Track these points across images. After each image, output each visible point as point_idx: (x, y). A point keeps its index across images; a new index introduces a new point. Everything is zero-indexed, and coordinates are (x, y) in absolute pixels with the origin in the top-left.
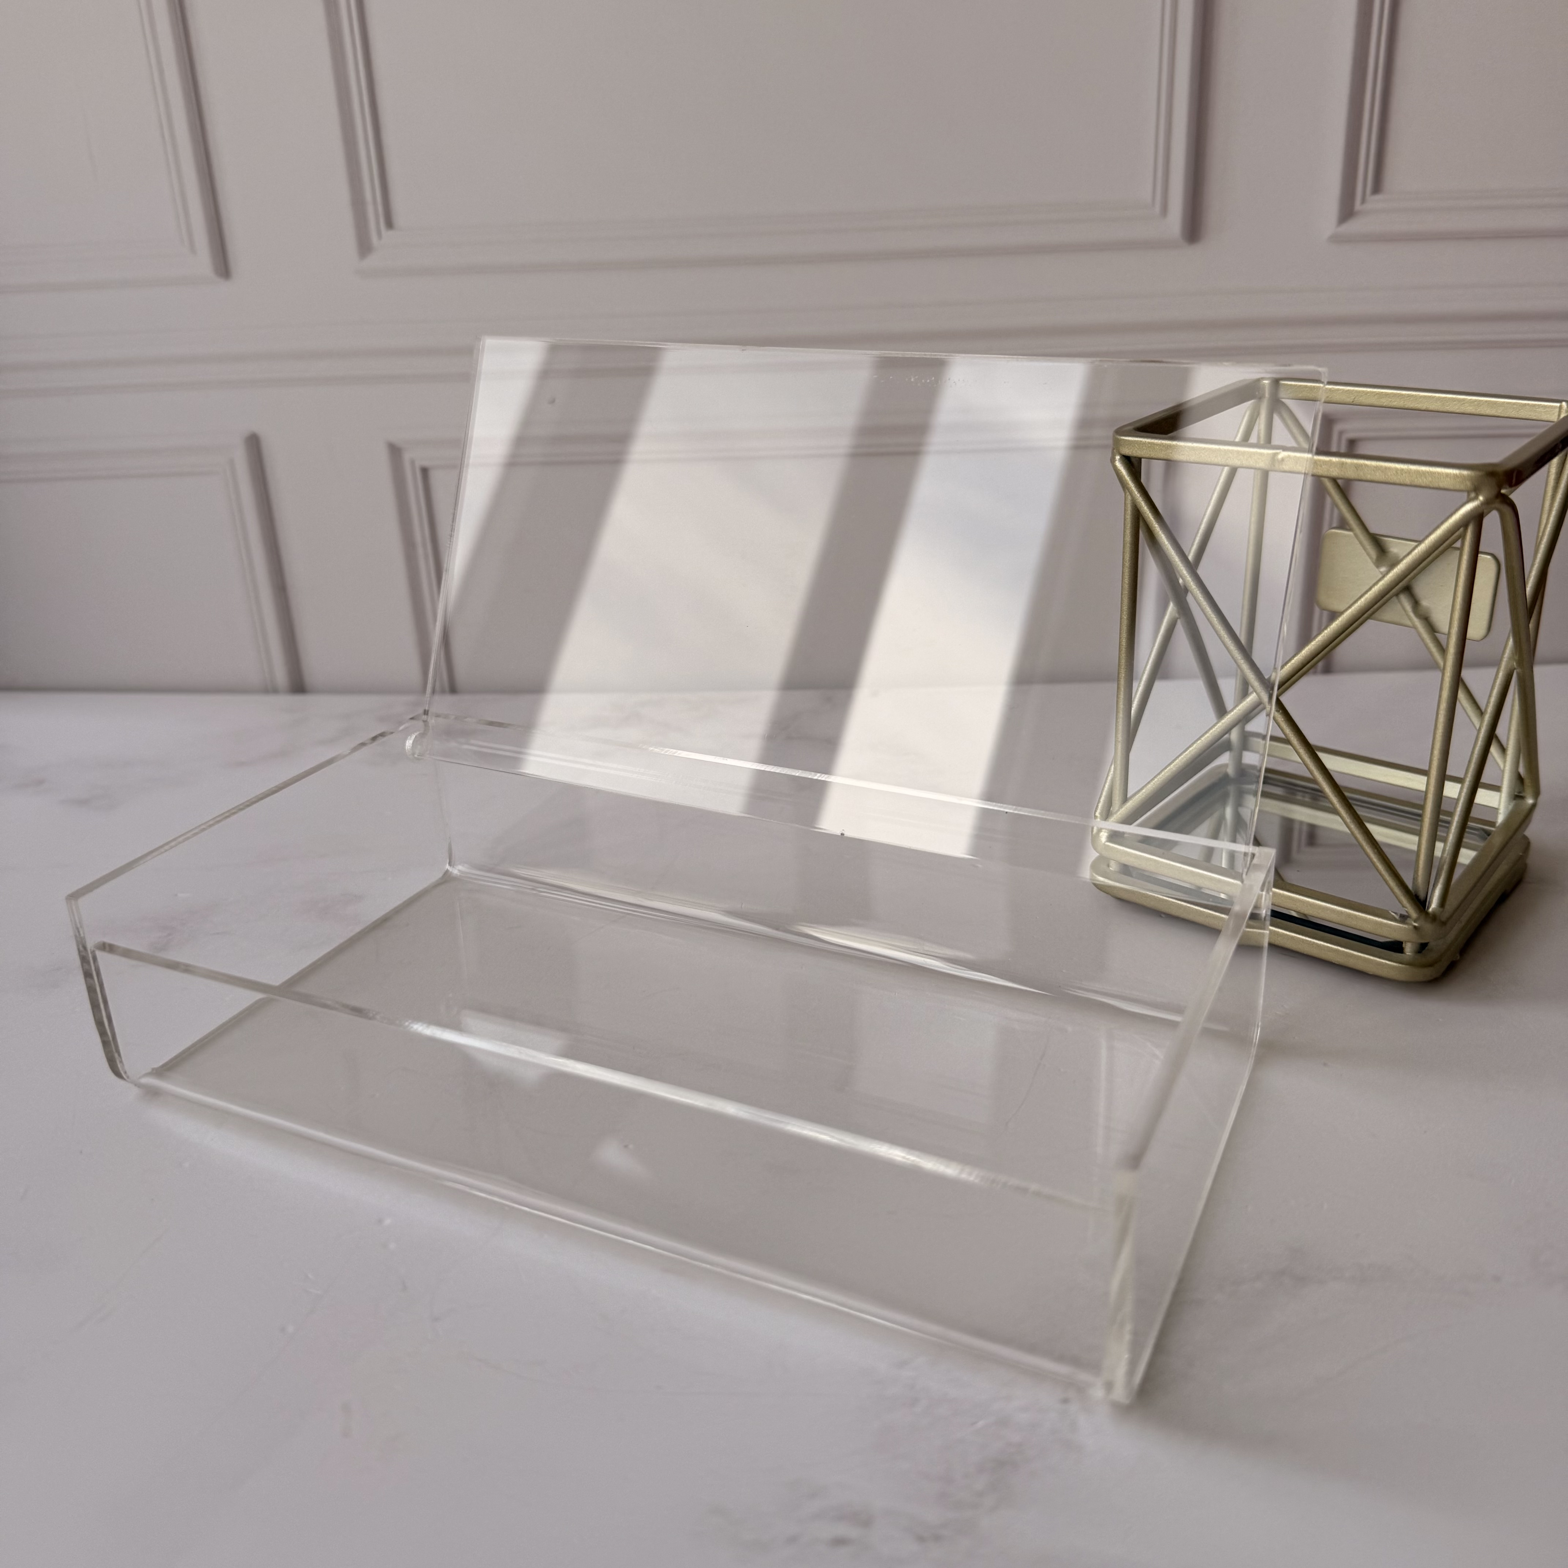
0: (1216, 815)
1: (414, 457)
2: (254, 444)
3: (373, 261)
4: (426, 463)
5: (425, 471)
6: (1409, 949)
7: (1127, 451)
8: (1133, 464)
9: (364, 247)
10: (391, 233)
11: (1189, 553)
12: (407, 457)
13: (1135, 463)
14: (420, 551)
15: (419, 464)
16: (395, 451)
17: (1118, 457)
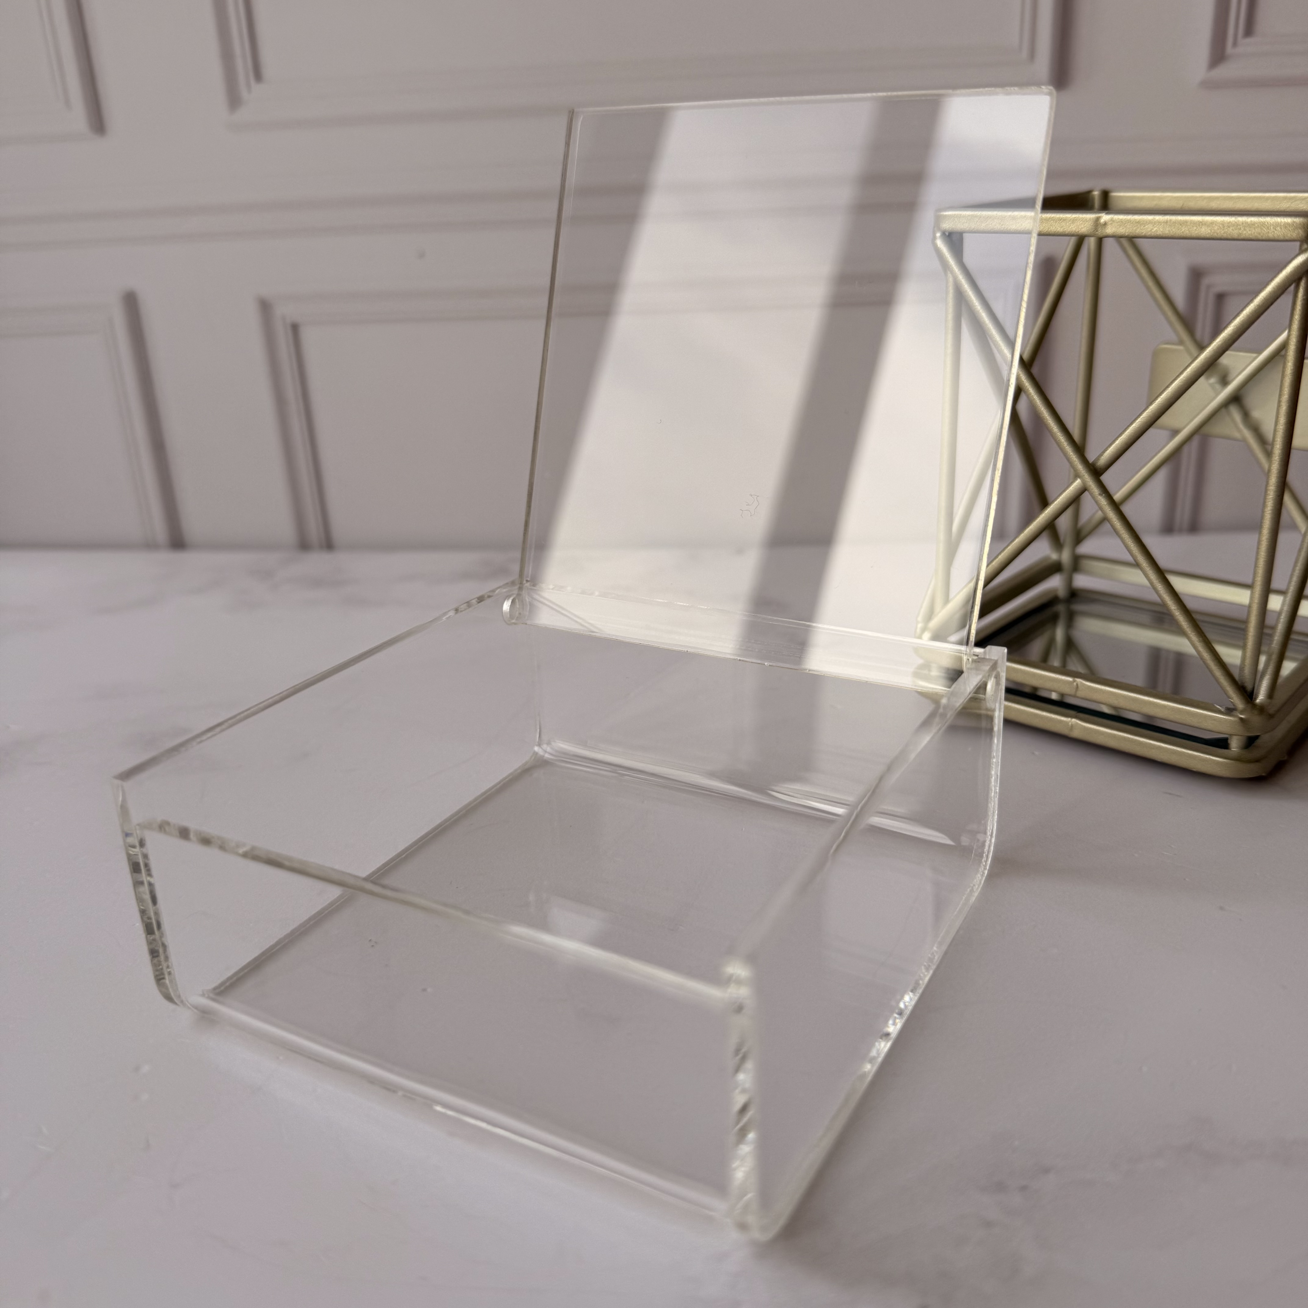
1: (285, 313)
2: (132, 302)
3: (242, 115)
4: (295, 320)
5: (295, 327)
6: (1235, 745)
7: (947, 225)
8: (954, 240)
9: (234, 102)
10: (260, 85)
12: (278, 313)
13: (957, 239)
14: (293, 408)
15: (289, 321)
16: (266, 308)
17: (938, 235)
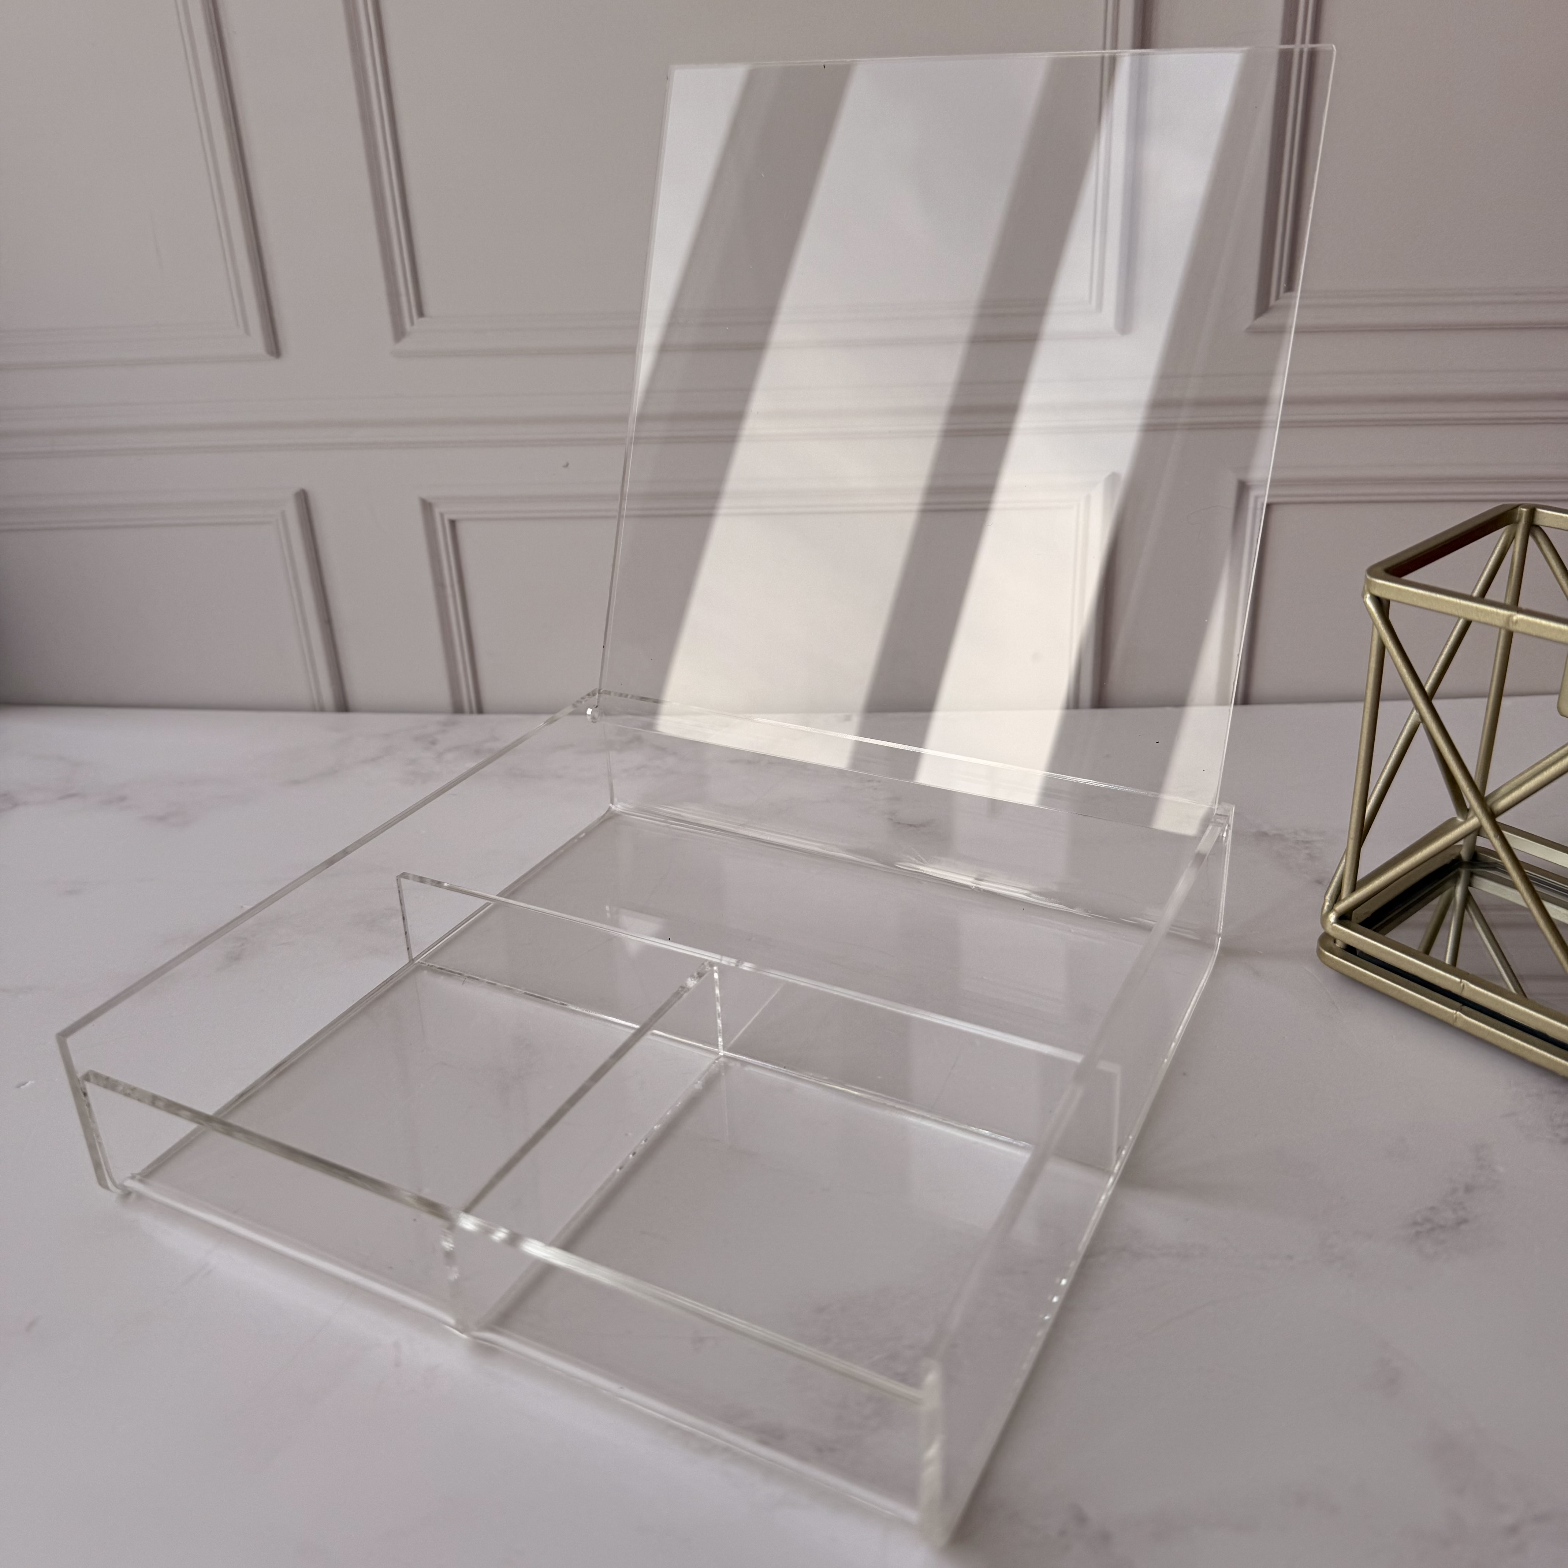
0: (1446, 894)
1: (444, 511)
2: (303, 499)
3: (406, 344)
4: (453, 517)
5: (453, 523)
7: (1377, 593)
8: (1383, 605)
9: (399, 333)
10: (422, 319)
11: (1426, 683)
12: (437, 511)
13: (1385, 603)
14: (449, 591)
15: (447, 517)
16: (427, 506)
17: (1368, 596)
